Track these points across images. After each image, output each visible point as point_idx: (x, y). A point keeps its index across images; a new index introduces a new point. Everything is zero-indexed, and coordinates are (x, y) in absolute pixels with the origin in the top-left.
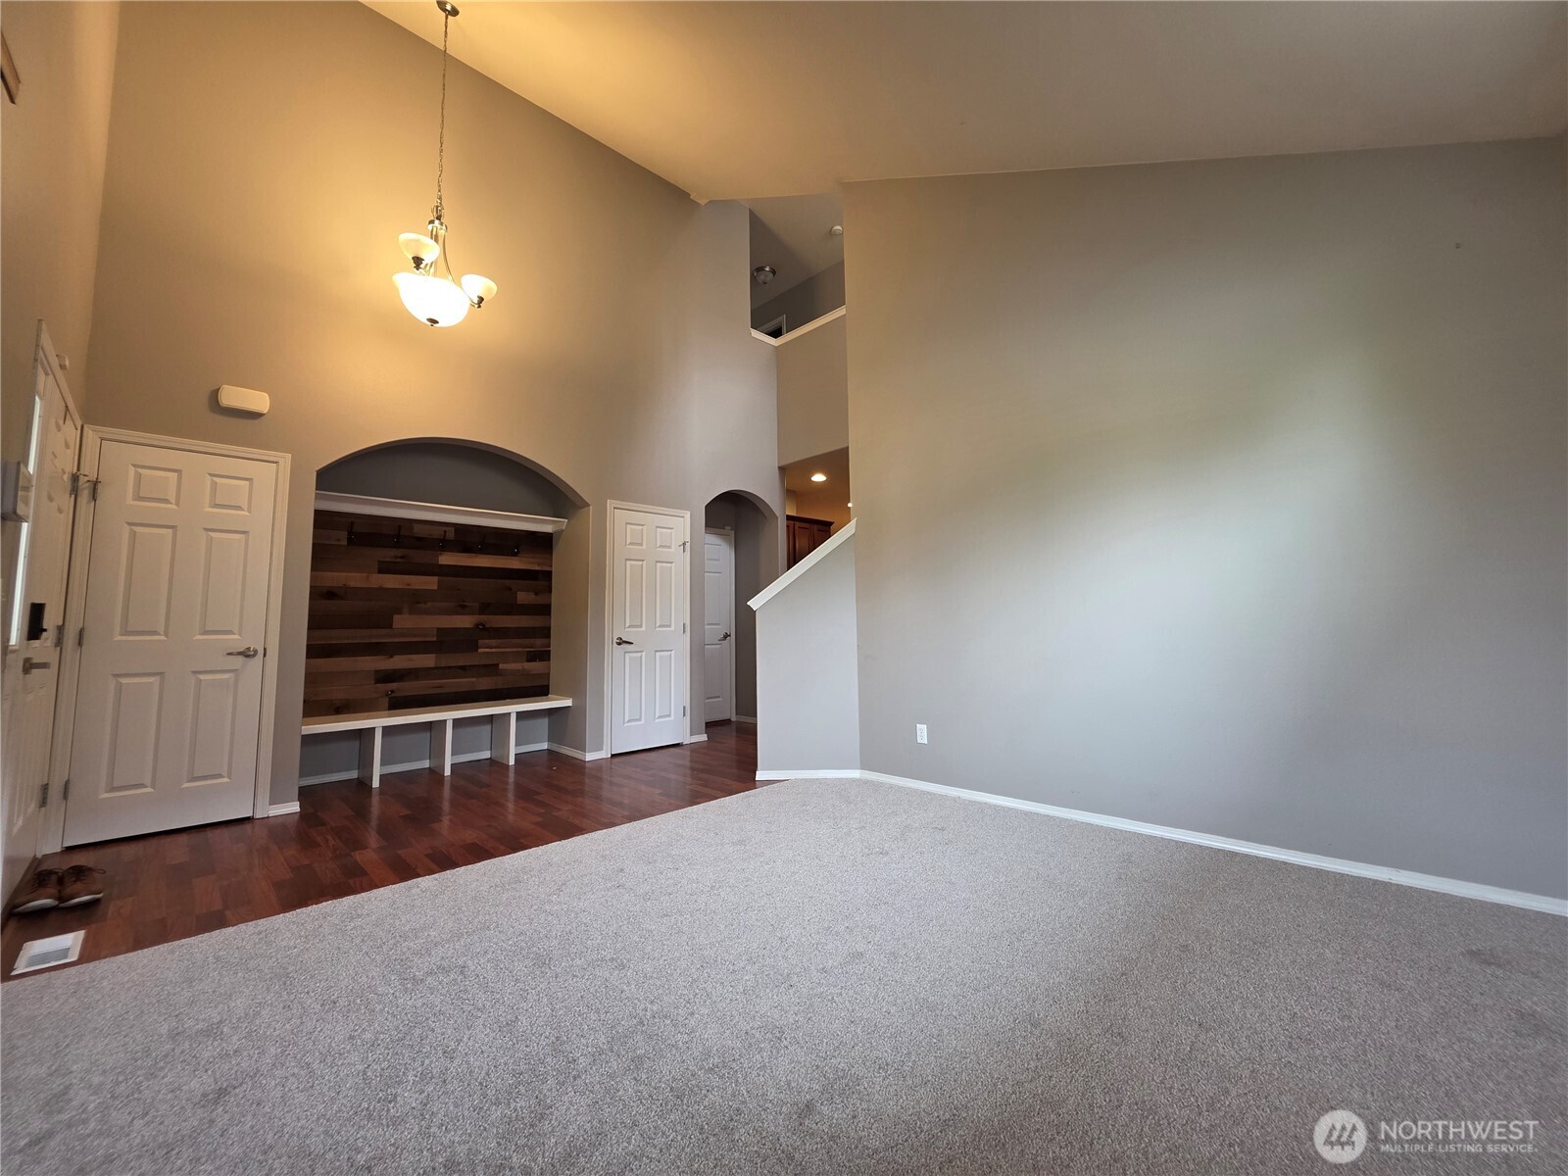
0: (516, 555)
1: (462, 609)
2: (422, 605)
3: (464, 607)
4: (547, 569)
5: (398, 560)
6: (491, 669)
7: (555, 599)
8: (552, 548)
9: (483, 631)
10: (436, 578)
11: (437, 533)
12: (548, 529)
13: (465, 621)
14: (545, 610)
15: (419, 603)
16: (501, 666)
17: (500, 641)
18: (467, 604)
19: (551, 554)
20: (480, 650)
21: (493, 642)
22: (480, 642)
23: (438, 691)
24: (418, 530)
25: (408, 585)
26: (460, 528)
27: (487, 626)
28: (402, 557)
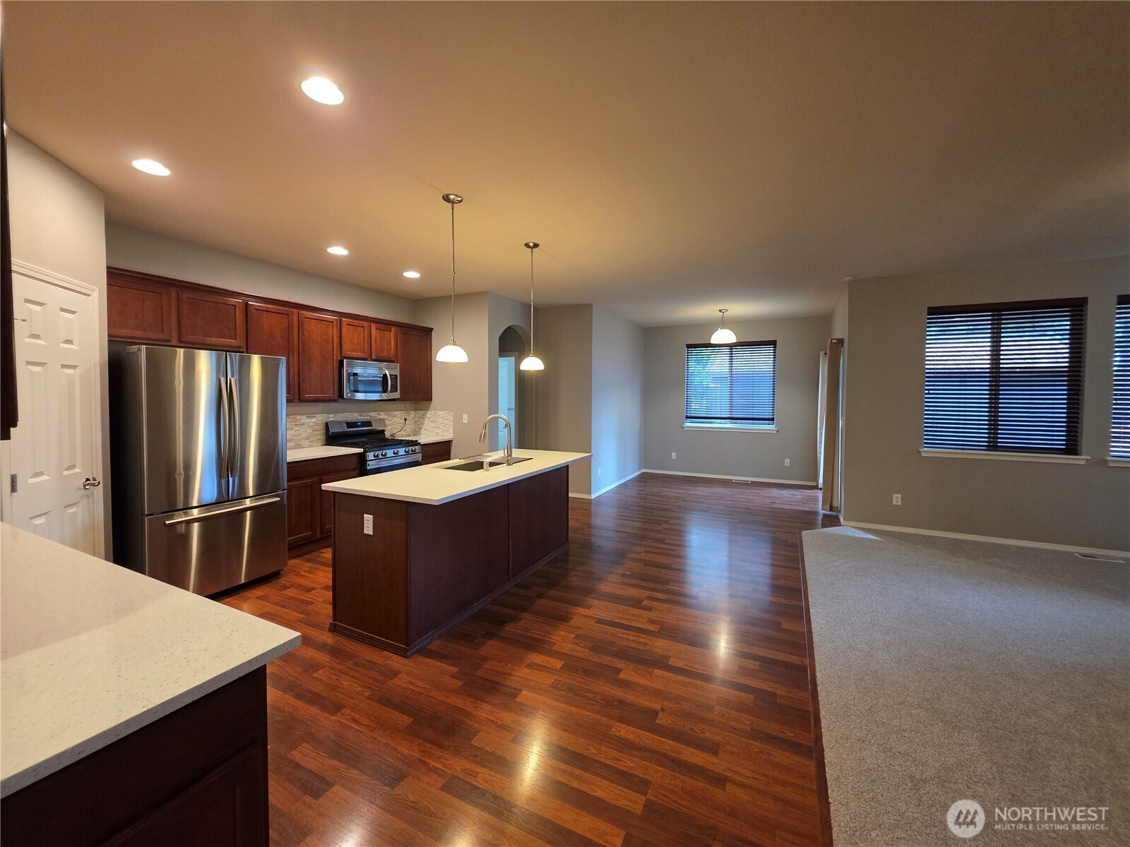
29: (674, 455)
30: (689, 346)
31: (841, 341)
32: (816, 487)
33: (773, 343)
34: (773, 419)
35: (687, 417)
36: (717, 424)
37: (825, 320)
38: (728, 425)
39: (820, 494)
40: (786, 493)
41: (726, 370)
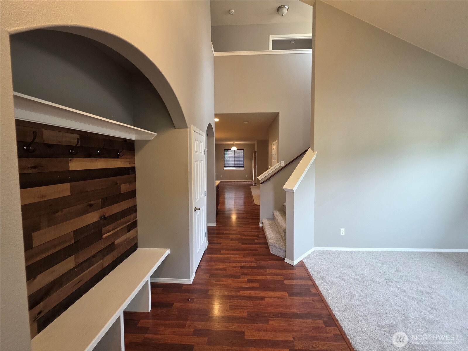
0: (118, 157)
1: (90, 208)
2: (59, 213)
3: (91, 205)
4: (132, 165)
5: (30, 171)
6: (111, 247)
7: (138, 185)
8: (134, 150)
9: (106, 220)
10: (69, 184)
11: (73, 140)
12: (132, 137)
13: (92, 218)
14: (132, 194)
15: (56, 212)
16: (116, 242)
17: (114, 224)
18: (92, 202)
19: (134, 155)
20: (104, 236)
21: (110, 227)
22: (104, 229)
23: (80, 284)
24: (48, 137)
25: (44, 196)
26: (85, 136)
27: (107, 215)
28: (34, 167)
29: (222, 176)
30: (225, 149)
31: (256, 151)
32: (253, 181)
33: (243, 149)
34: (243, 167)
35: (225, 167)
36: (231, 168)
37: (254, 145)
38: (234, 168)
39: (253, 182)
40: (247, 182)
41: (233, 155)
